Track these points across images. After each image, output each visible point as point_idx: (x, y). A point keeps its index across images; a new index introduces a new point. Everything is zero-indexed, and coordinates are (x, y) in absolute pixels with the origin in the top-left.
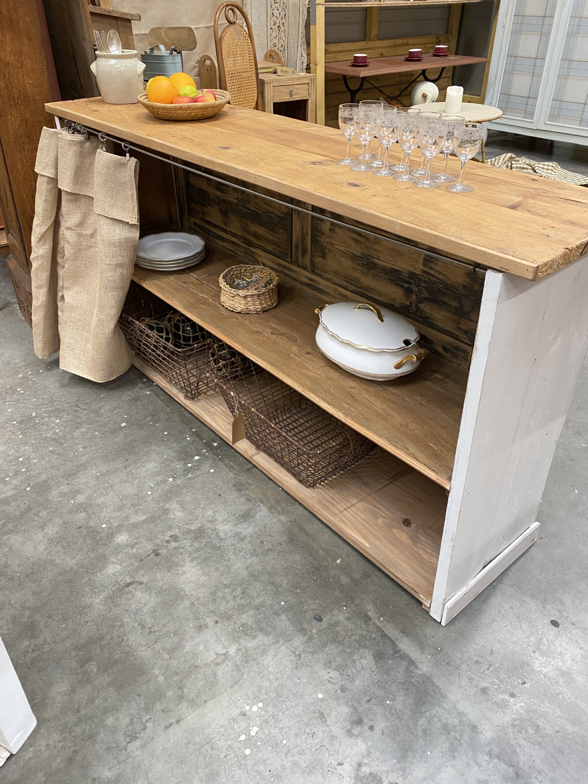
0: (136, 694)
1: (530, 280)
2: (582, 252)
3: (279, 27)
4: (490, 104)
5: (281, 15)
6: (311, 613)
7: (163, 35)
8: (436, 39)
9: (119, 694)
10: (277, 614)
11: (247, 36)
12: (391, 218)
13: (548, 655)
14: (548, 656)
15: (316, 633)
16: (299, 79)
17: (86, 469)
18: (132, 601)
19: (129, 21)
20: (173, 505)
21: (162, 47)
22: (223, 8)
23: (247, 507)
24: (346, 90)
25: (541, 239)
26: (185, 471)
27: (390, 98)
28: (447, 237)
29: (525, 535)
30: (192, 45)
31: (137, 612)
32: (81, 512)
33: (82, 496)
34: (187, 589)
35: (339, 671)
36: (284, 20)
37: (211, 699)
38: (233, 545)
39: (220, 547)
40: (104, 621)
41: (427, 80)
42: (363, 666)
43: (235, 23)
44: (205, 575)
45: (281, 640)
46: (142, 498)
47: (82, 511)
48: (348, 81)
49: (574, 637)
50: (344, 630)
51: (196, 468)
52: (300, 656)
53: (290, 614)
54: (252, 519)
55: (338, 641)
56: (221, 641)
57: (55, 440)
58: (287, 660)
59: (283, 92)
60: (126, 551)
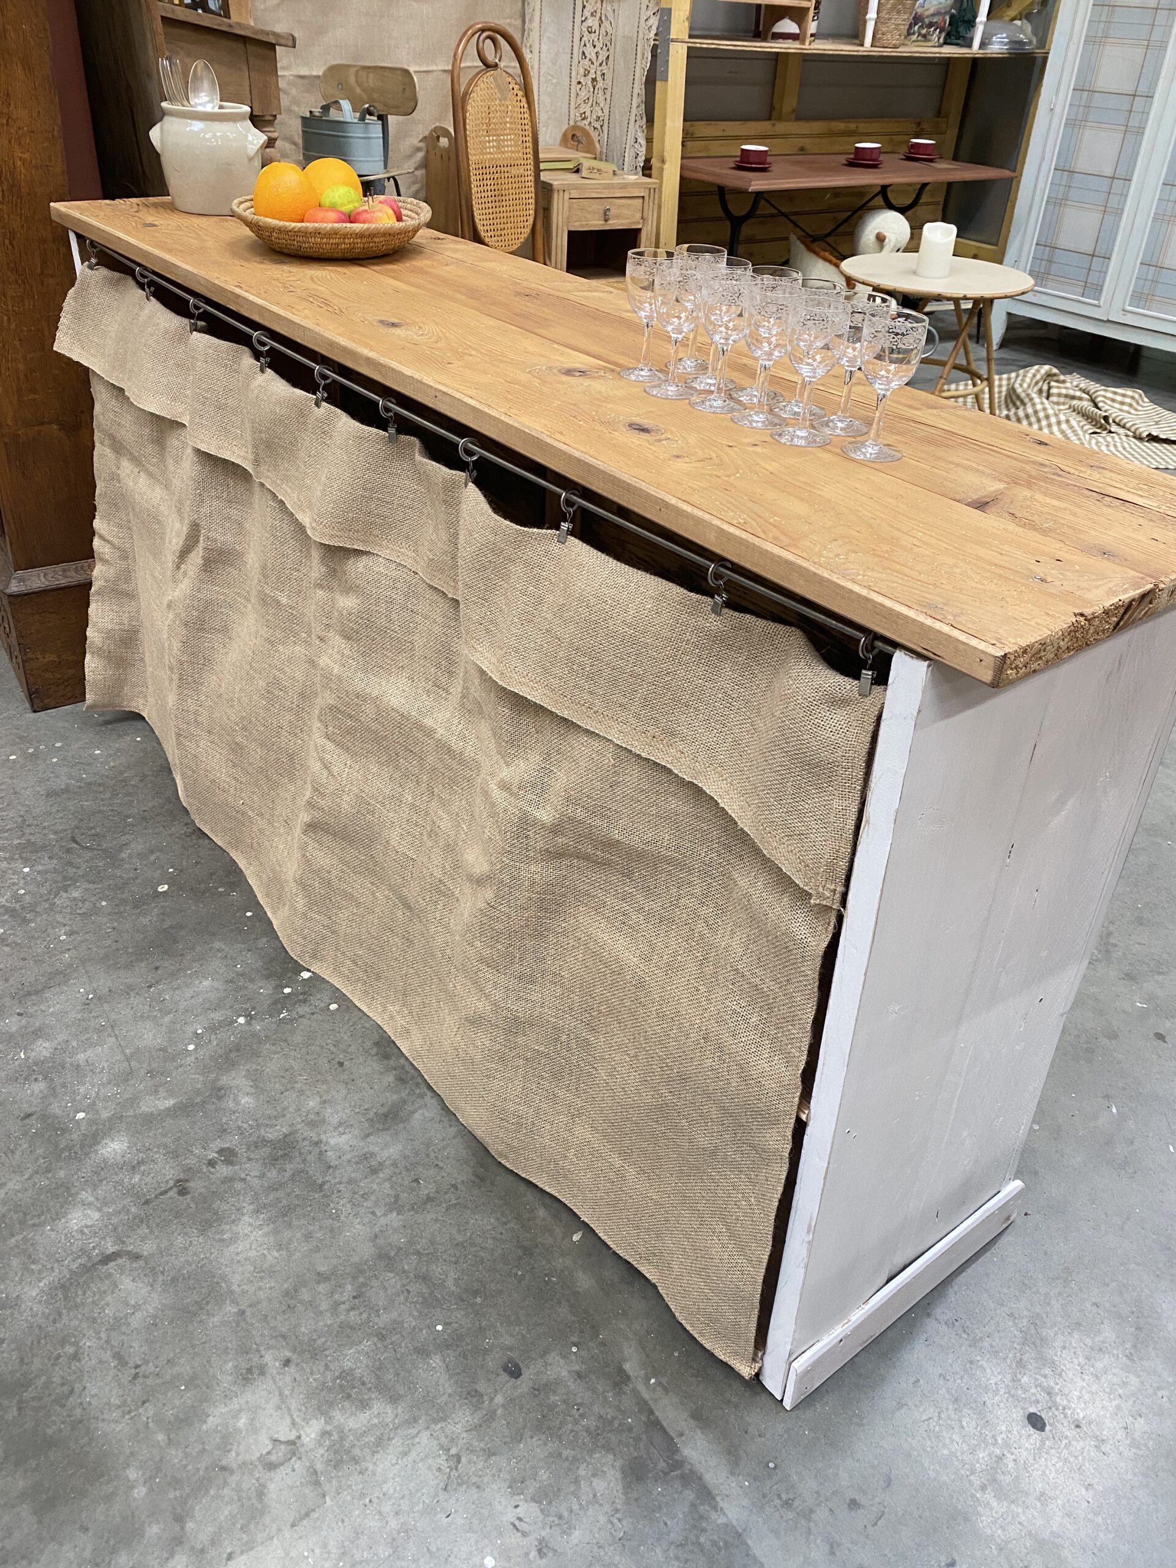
0: (77, 1526)
1: (985, 683)
2: (1118, 623)
3: (594, 80)
4: (1015, 264)
5: (600, 57)
6: (497, 1356)
7: (352, 80)
8: (914, 125)
9: (40, 1522)
10: (423, 1352)
11: (520, 93)
12: (699, 513)
13: (1013, 1497)
14: (1013, 1502)
15: (503, 1405)
16: (624, 186)
17: (65, 983)
18: (109, 1299)
19: (272, 47)
20: (237, 1079)
21: (346, 105)
22: (473, 35)
23: (395, 1097)
24: (723, 215)
25: (1027, 586)
26: (275, 1003)
27: (811, 236)
28: (813, 569)
29: (989, 1209)
30: (408, 104)
31: (117, 1325)
32: (36, 1080)
33: (47, 1045)
34: (236, 1280)
35: (541, 1503)
36: (604, 66)
37: (242, 1552)
38: (351, 1181)
39: (321, 1186)
40: (39, 1342)
41: (891, 207)
42: (595, 1496)
43: (496, 66)
44: (280, 1247)
45: (423, 1418)
46: (173, 1059)
47: (40, 1077)
48: (727, 197)
49: (1076, 1457)
50: (565, 1402)
51: (301, 997)
52: (459, 1461)
53: (451, 1355)
54: (402, 1125)
55: (549, 1429)
56: (289, 1409)
57: (12, 913)
58: (429, 1468)
59: (589, 212)
60: (116, 1178)
